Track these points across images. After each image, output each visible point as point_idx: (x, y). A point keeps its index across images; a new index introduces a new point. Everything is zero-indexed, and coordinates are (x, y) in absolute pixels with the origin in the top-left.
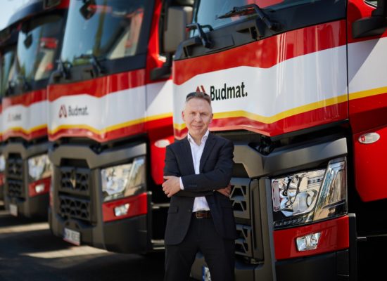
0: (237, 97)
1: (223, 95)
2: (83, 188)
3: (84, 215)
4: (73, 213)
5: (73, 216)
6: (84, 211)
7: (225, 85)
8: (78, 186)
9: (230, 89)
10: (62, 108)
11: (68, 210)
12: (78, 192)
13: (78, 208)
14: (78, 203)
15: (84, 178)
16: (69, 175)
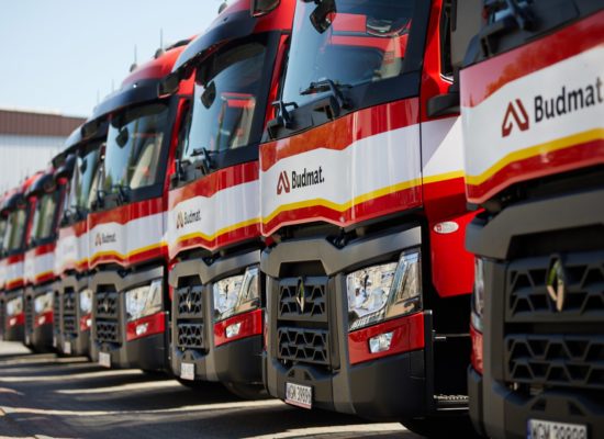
0: (588, 104)
1: (561, 107)
2: (317, 310)
3: (319, 356)
4: (300, 354)
5: (301, 360)
6: (318, 349)
7: (564, 89)
8: (308, 307)
9: (574, 94)
10: (281, 177)
11: (293, 350)
12: (308, 317)
13: (310, 346)
14: (310, 337)
15: (318, 293)
16: (293, 291)
